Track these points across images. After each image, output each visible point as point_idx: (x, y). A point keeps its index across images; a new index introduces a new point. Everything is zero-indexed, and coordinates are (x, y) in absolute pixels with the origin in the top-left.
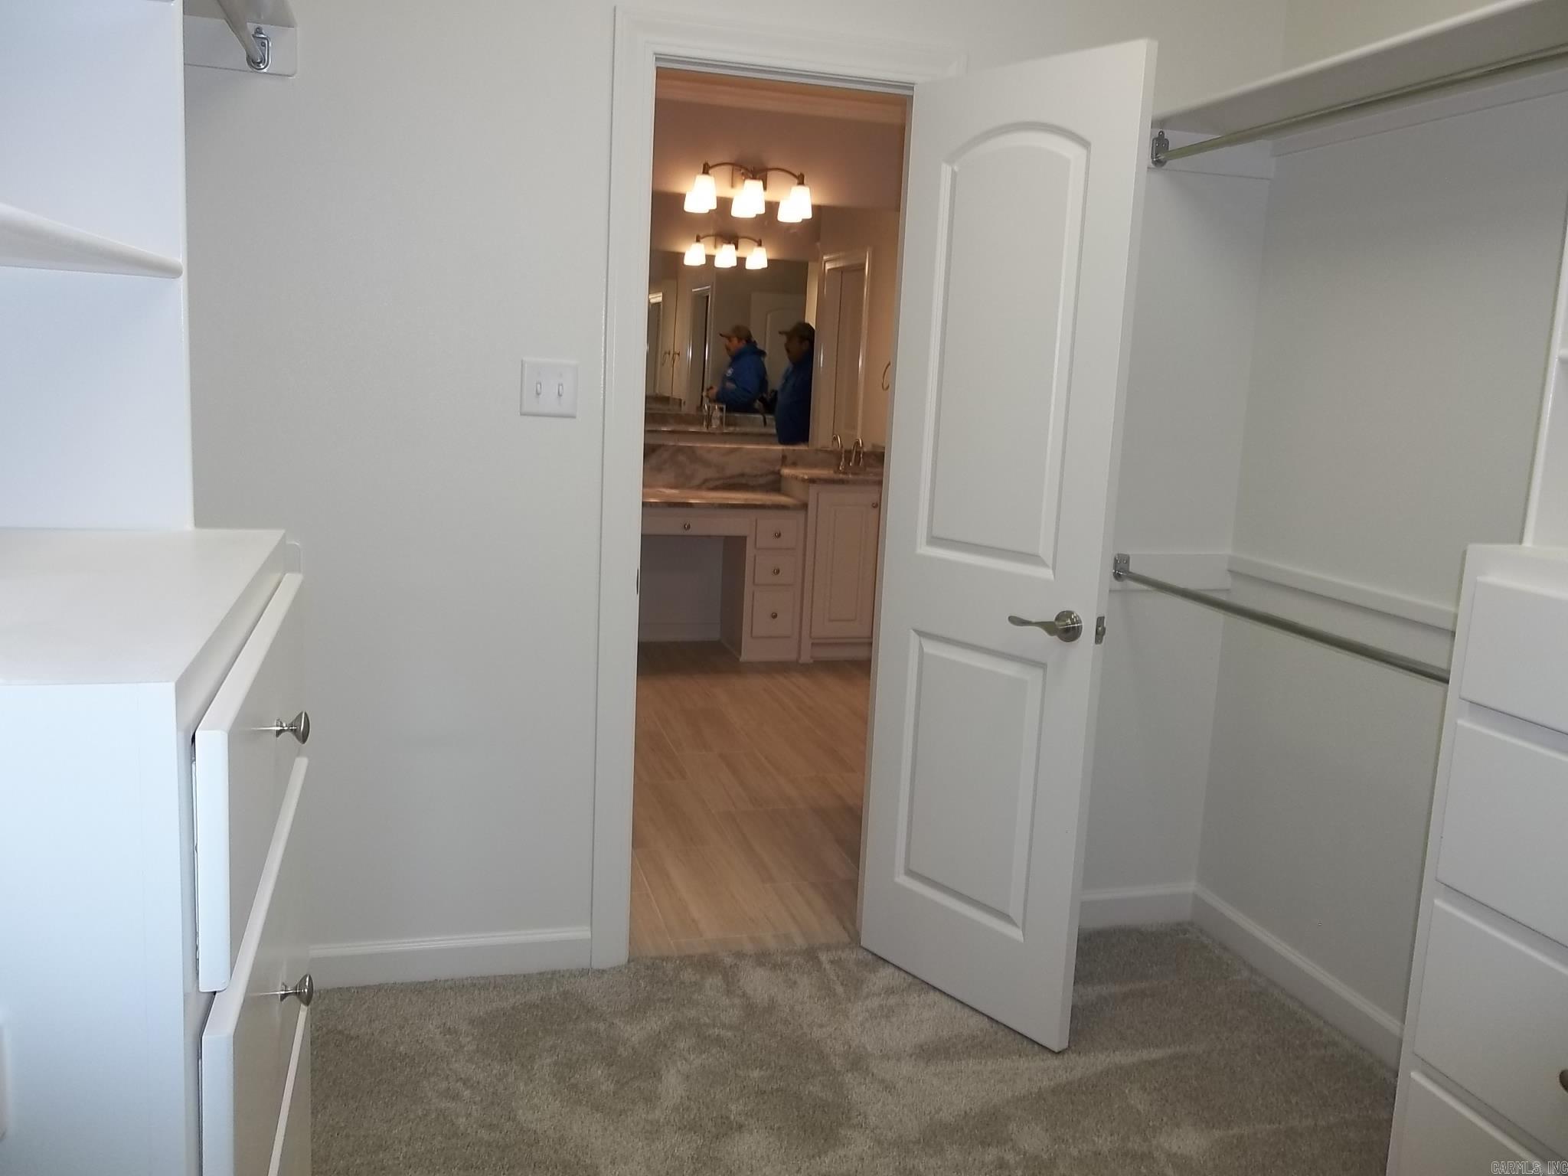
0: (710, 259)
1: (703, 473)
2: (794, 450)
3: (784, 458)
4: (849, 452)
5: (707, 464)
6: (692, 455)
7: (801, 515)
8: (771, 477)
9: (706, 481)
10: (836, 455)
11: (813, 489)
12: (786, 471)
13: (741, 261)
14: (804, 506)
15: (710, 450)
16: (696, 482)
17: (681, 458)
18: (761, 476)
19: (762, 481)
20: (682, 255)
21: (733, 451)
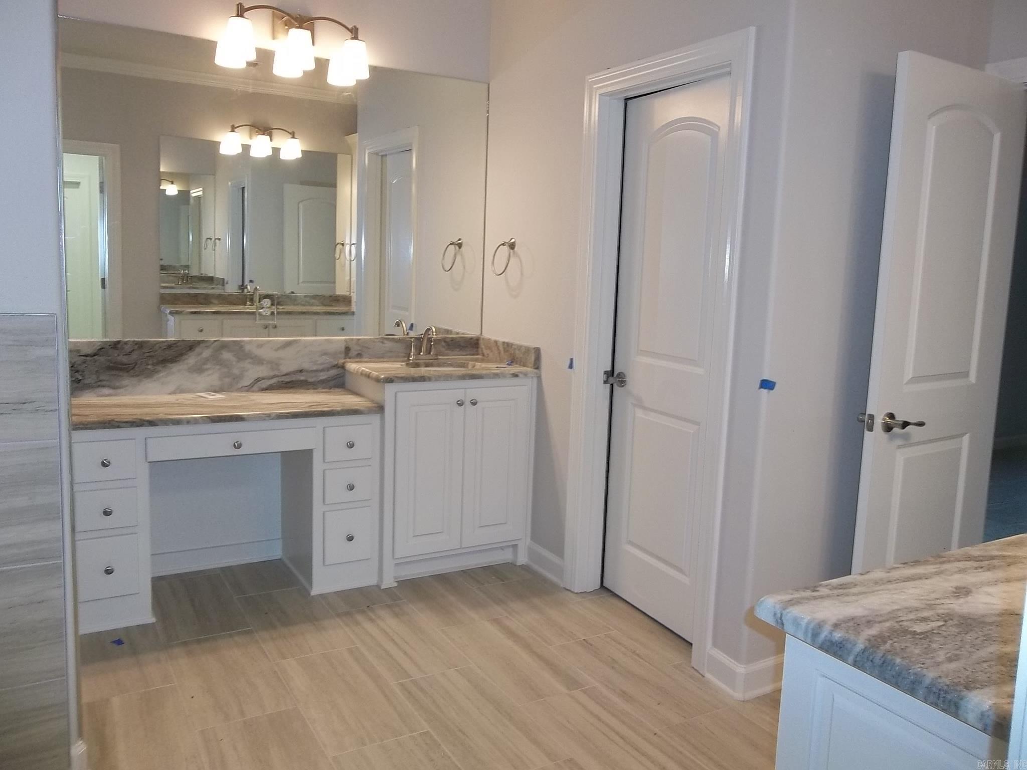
0: (246, 148)
1: (254, 372)
2: (359, 340)
3: (348, 349)
4: (419, 340)
5: (258, 361)
6: (238, 349)
7: (376, 419)
8: (333, 372)
9: (258, 380)
10: (406, 344)
11: (390, 389)
12: (352, 366)
13: (276, 151)
14: (380, 409)
15: (260, 345)
16: (246, 382)
17: (226, 355)
18: (322, 370)
19: (323, 376)
20: (217, 144)
21: (288, 344)
